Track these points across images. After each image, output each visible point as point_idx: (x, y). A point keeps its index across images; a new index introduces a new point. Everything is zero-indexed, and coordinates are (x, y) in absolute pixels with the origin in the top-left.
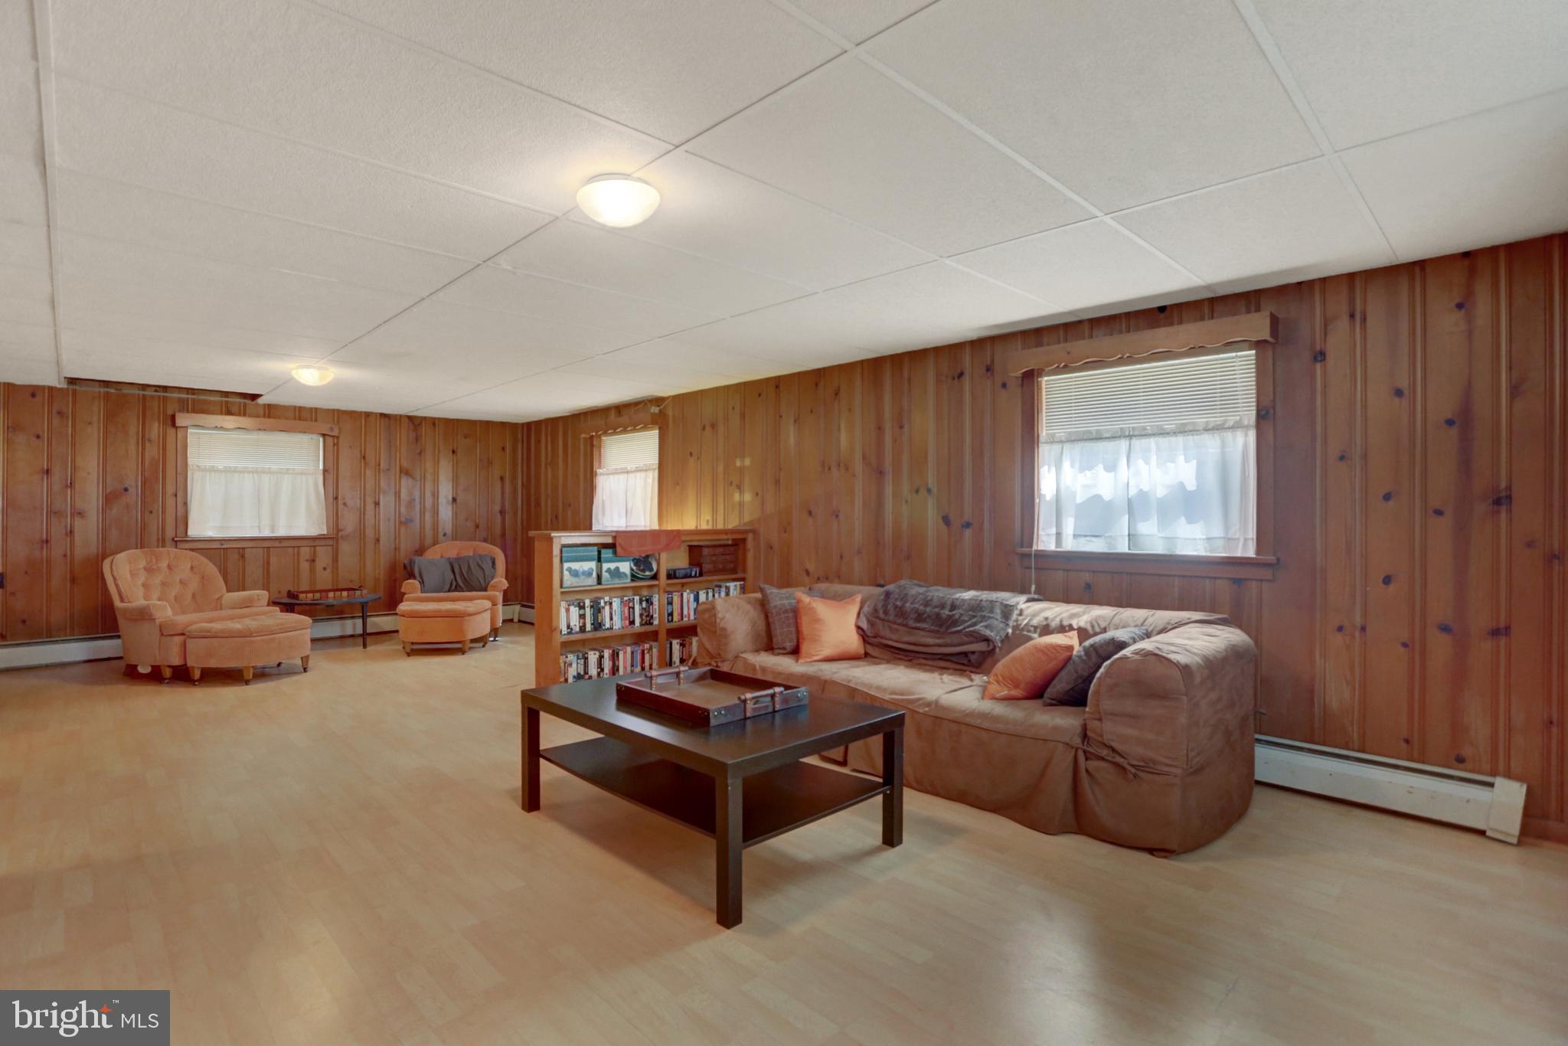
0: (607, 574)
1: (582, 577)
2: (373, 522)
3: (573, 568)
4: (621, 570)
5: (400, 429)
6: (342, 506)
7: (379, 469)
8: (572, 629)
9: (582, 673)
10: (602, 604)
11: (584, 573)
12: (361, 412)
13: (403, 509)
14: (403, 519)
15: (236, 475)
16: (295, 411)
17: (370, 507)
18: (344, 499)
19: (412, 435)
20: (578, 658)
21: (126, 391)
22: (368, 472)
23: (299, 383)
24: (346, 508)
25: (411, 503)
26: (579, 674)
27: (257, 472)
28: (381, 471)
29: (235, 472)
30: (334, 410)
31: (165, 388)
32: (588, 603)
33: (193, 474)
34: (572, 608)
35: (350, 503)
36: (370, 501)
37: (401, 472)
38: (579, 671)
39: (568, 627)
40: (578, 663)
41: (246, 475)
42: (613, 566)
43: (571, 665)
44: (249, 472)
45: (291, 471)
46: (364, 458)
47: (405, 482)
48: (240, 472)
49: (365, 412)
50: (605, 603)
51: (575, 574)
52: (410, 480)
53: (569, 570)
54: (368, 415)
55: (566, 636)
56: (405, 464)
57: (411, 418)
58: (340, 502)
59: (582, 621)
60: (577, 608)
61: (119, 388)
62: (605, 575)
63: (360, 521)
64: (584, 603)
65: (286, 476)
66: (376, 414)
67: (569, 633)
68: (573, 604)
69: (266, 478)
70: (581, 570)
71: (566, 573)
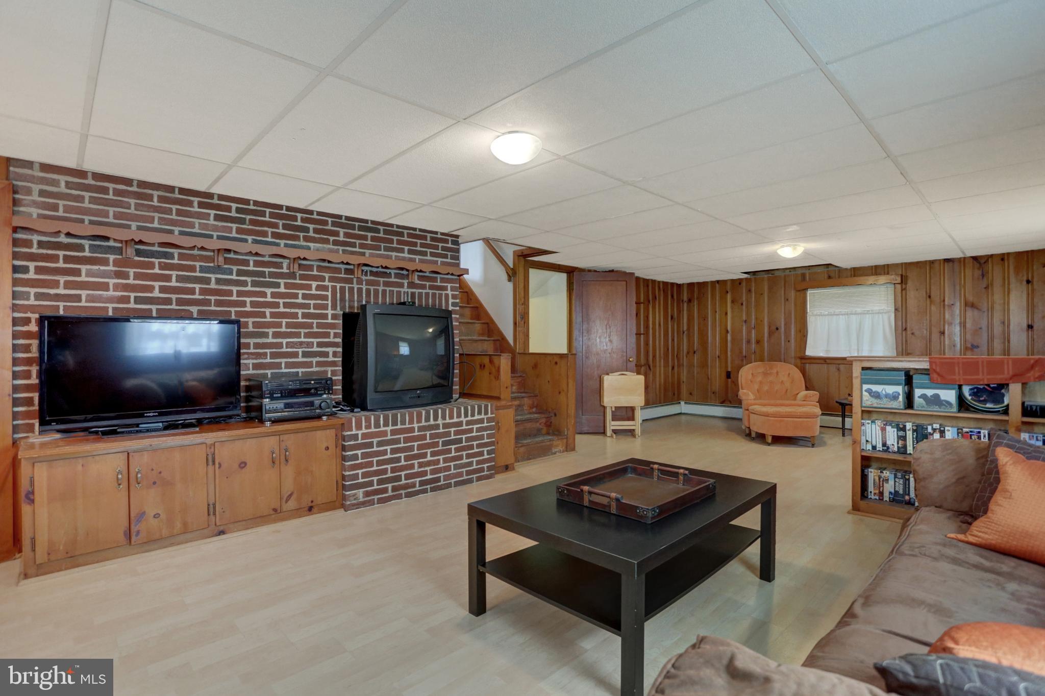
0: (921, 400)
1: (885, 400)
2: (938, 348)
3: (874, 390)
4: (943, 398)
5: (964, 269)
6: (911, 335)
7: (944, 305)
8: (888, 448)
9: (901, 492)
10: (930, 430)
11: (887, 396)
12: (926, 261)
13: (969, 337)
14: (969, 345)
15: (835, 317)
16: (872, 269)
17: (935, 336)
18: (912, 330)
19: (978, 273)
20: (895, 477)
21: (777, 273)
22: (933, 308)
23: (781, 256)
24: (913, 336)
25: (977, 331)
26: (896, 493)
27: (847, 314)
28: (946, 307)
29: (834, 315)
30: (902, 264)
31: (795, 268)
32: (909, 426)
33: (810, 318)
34: (889, 428)
35: (917, 333)
36: (935, 332)
37: (966, 306)
38: (897, 489)
39: (884, 444)
40: (895, 481)
41: (841, 316)
42: (930, 392)
43: (887, 480)
44: (842, 315)
45: (870, 312)
46: (930, 297)
47: (970, 313)
48: (837, 315)
49: (930, 261)
50: (934, 430)
51: (877, 396)
52: (976, 312)
53: (869, 391)
54: (932, 262)
55: (881, 453)
56: (970, 298)
57: (975, 258)
58: (909, 332)
59: (900, 442)
60: (896, 430)
61: (773, 273)
62: (918, 401)
63: (927, 348)
64: (905, 426)
65: (867, 316)
66: (940, 260)
67: (884, 451)
68: (890, 425)
69: (854, 317)
70: (884, 392)
71: (865, 393)
